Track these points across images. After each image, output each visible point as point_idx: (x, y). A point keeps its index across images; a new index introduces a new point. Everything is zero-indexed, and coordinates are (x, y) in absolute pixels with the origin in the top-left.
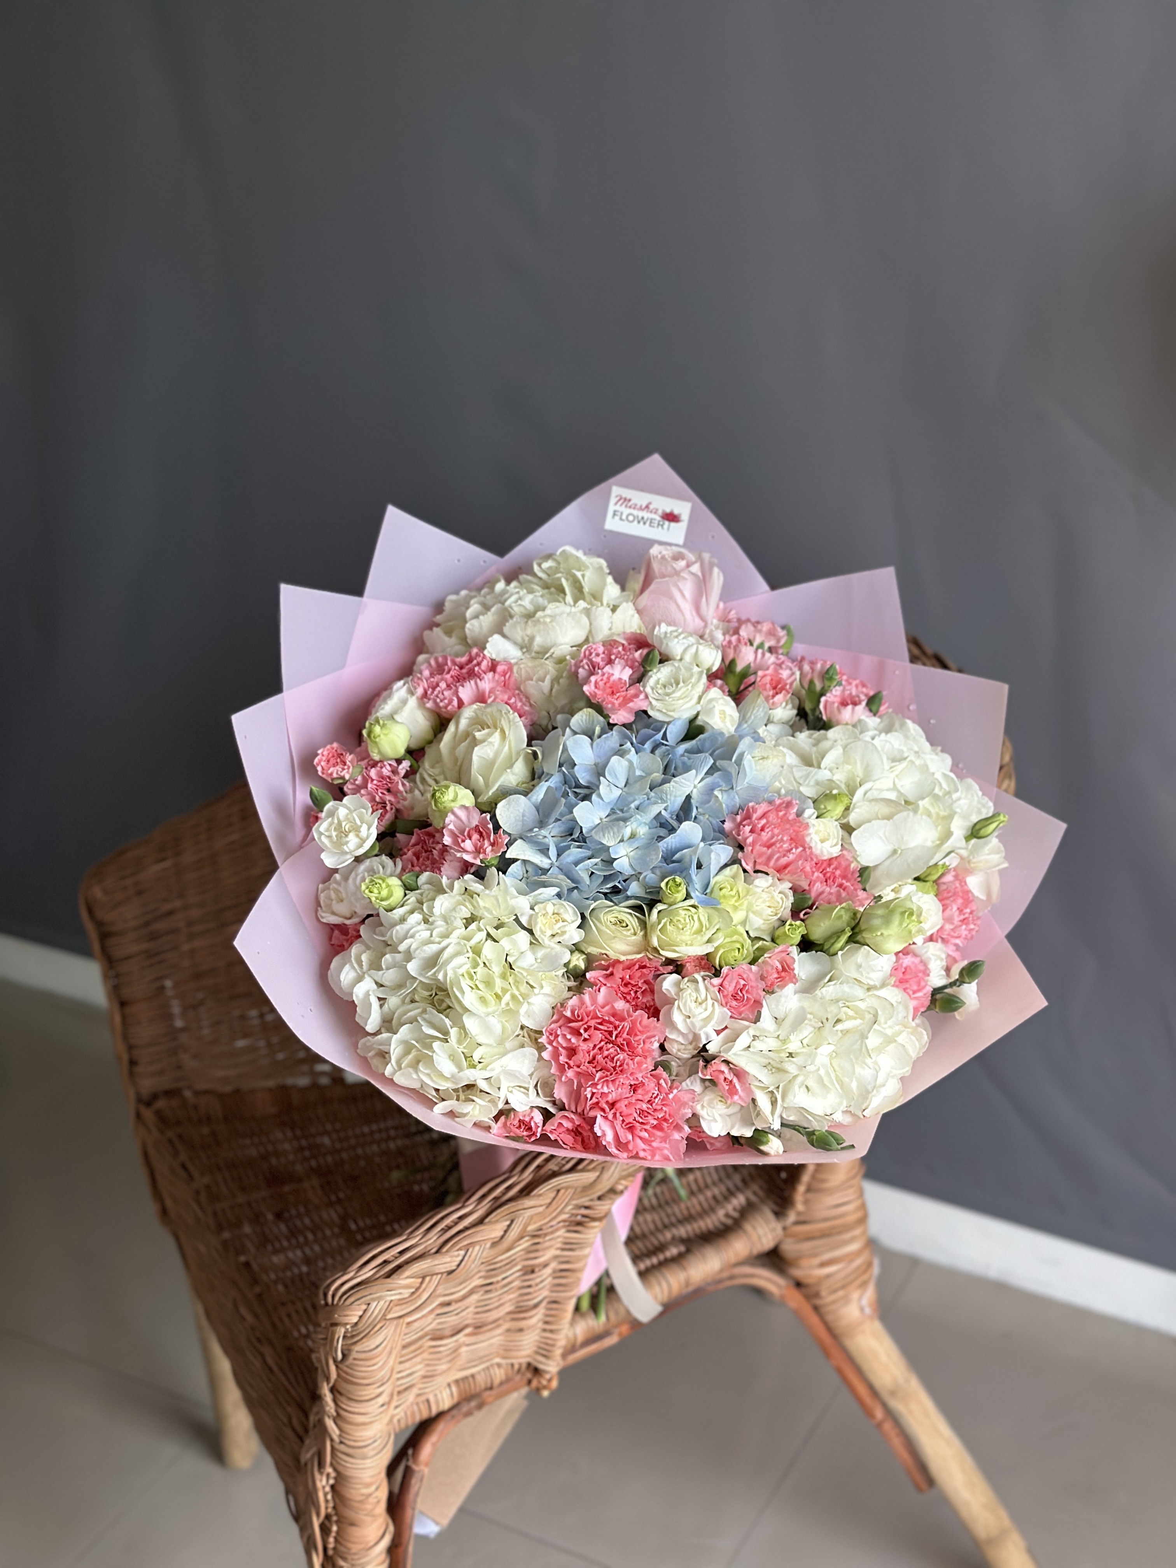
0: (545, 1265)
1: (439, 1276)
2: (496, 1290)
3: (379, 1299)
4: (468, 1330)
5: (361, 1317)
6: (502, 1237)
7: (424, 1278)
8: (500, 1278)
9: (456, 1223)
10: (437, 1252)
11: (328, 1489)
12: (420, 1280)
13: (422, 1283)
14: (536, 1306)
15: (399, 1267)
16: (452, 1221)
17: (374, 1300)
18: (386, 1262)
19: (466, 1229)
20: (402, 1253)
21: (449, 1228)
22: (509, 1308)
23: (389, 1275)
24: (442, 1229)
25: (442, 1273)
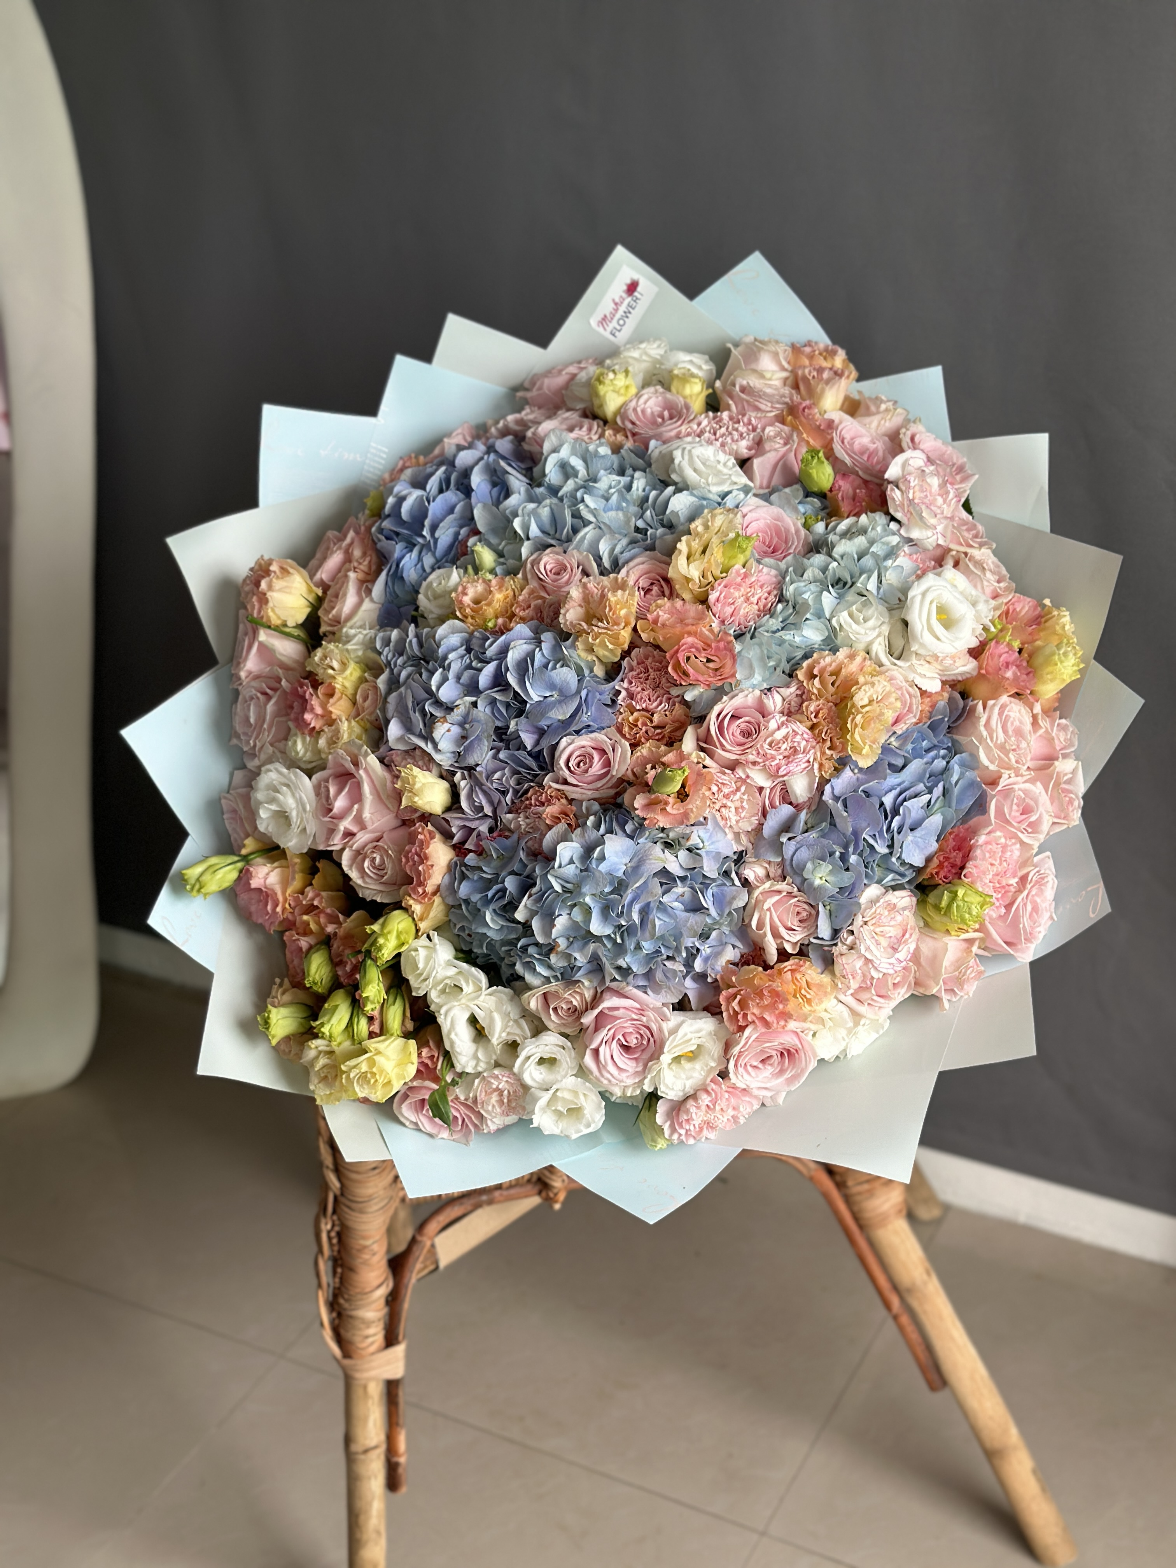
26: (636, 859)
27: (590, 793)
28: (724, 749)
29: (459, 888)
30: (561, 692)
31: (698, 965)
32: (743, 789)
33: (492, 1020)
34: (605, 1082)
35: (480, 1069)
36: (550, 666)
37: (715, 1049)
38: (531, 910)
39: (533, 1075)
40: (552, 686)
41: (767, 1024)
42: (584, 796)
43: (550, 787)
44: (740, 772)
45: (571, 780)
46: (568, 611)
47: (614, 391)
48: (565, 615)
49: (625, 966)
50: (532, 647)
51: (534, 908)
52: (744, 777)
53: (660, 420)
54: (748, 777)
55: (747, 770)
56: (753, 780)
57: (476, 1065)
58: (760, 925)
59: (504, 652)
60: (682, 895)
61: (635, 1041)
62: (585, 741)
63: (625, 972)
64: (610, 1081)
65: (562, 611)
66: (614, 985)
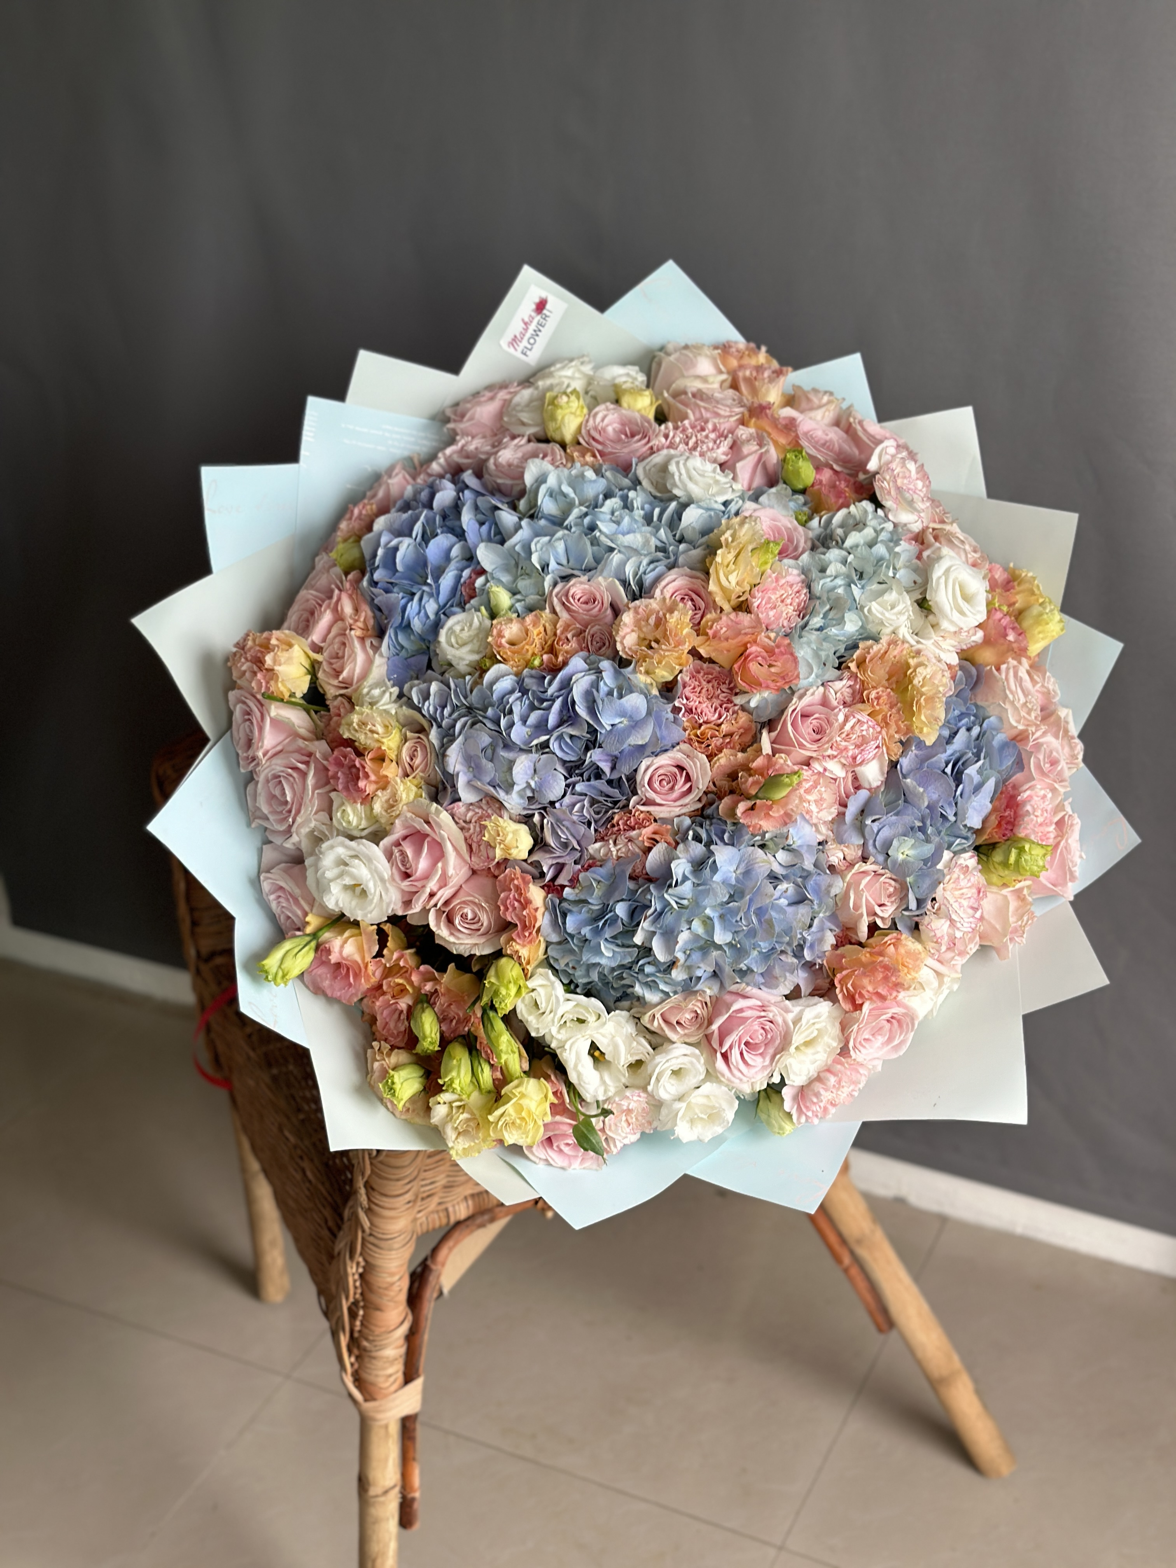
11: (357, 1277)
26: (743, 865)
27: (678, 809)
28: (801, 746)
29: (564, 923)
30: (631, 718)
31: (808, 955)
32: (821, 781)
33: (616, 1047)
34: (737, 1081)
35: (610, 1094)
36: (615, 694)
37: (835, 1030)
38: (648, 931)
39: (667, 1089)
40: (623, 714)
41: (883, 998)
42: (673, 814)
43: (638, 810)
44: (817, 766)
45: (658, 800)
46: (624, 637)
47: (571, 413)
48: (622, 643)
49: (745, 968)
50: (593, 677)
51: (652, 929)
52: (821, 770)
53: (623, 437)
54: (825, 770)
55: (824, 764)
56: (831, 772)
57: (605, 1091)
58: (857, 907)
59: (567, 685)
60: (786, 891)
61: (760, 1037)
62: (665, 760)
63: (743, 973)
64: (741, 1080)
65: (618, 639)
66: (734, 988)
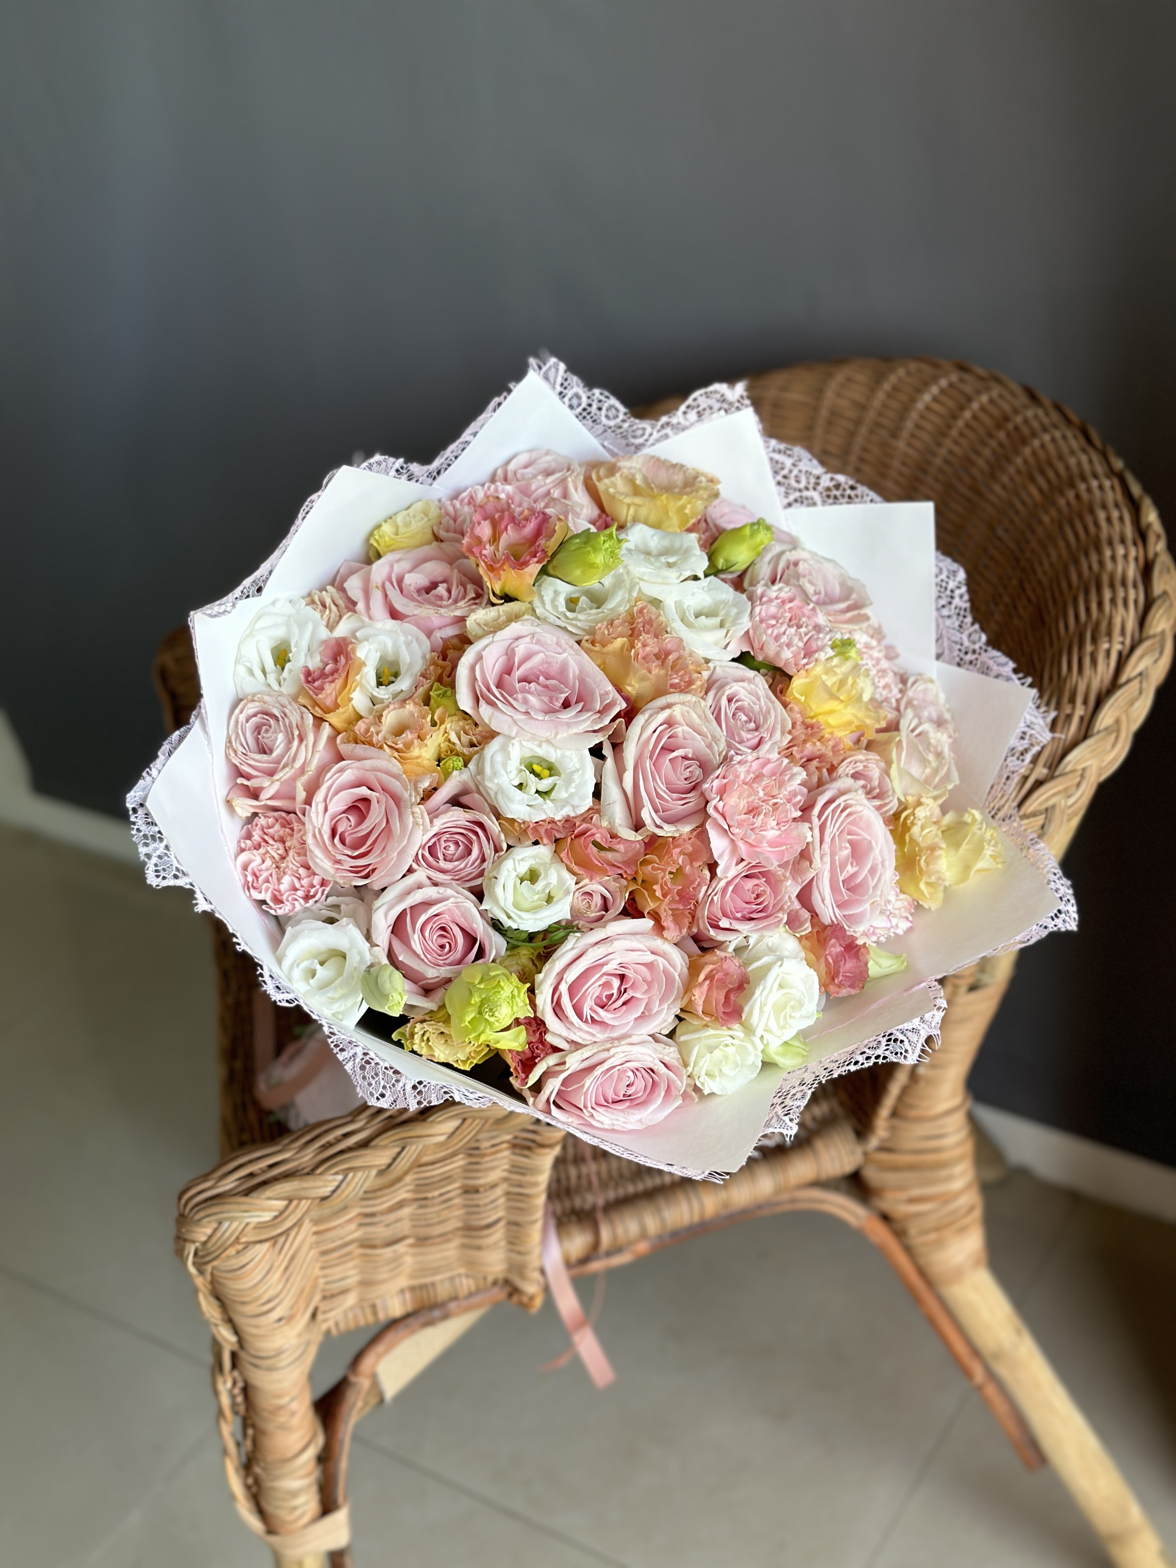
0: (493, 1186)
1: (309, 1202)
2: (433, 1205)
3: (232, 1219)
4: (410, 1241)
5: (210, 1237)
6: (390, 1165)
7: (291, 1201)
8: (436, 1193)
9: (338, 1141)
10: (308, 1174)
12: (285, 1203)
13: (287, 1207)
14: (488, 1226)
15: (265, 1183)
16: (335, 1138)
17: (226, 1219)
18: (251, 1175)
19: (350, 1149)
20: (271, 1166)
21: (330, 1145)
22: (455, 1224)
23: (248, 1192)
24: (323, 1146)
25: (314, 1199)
